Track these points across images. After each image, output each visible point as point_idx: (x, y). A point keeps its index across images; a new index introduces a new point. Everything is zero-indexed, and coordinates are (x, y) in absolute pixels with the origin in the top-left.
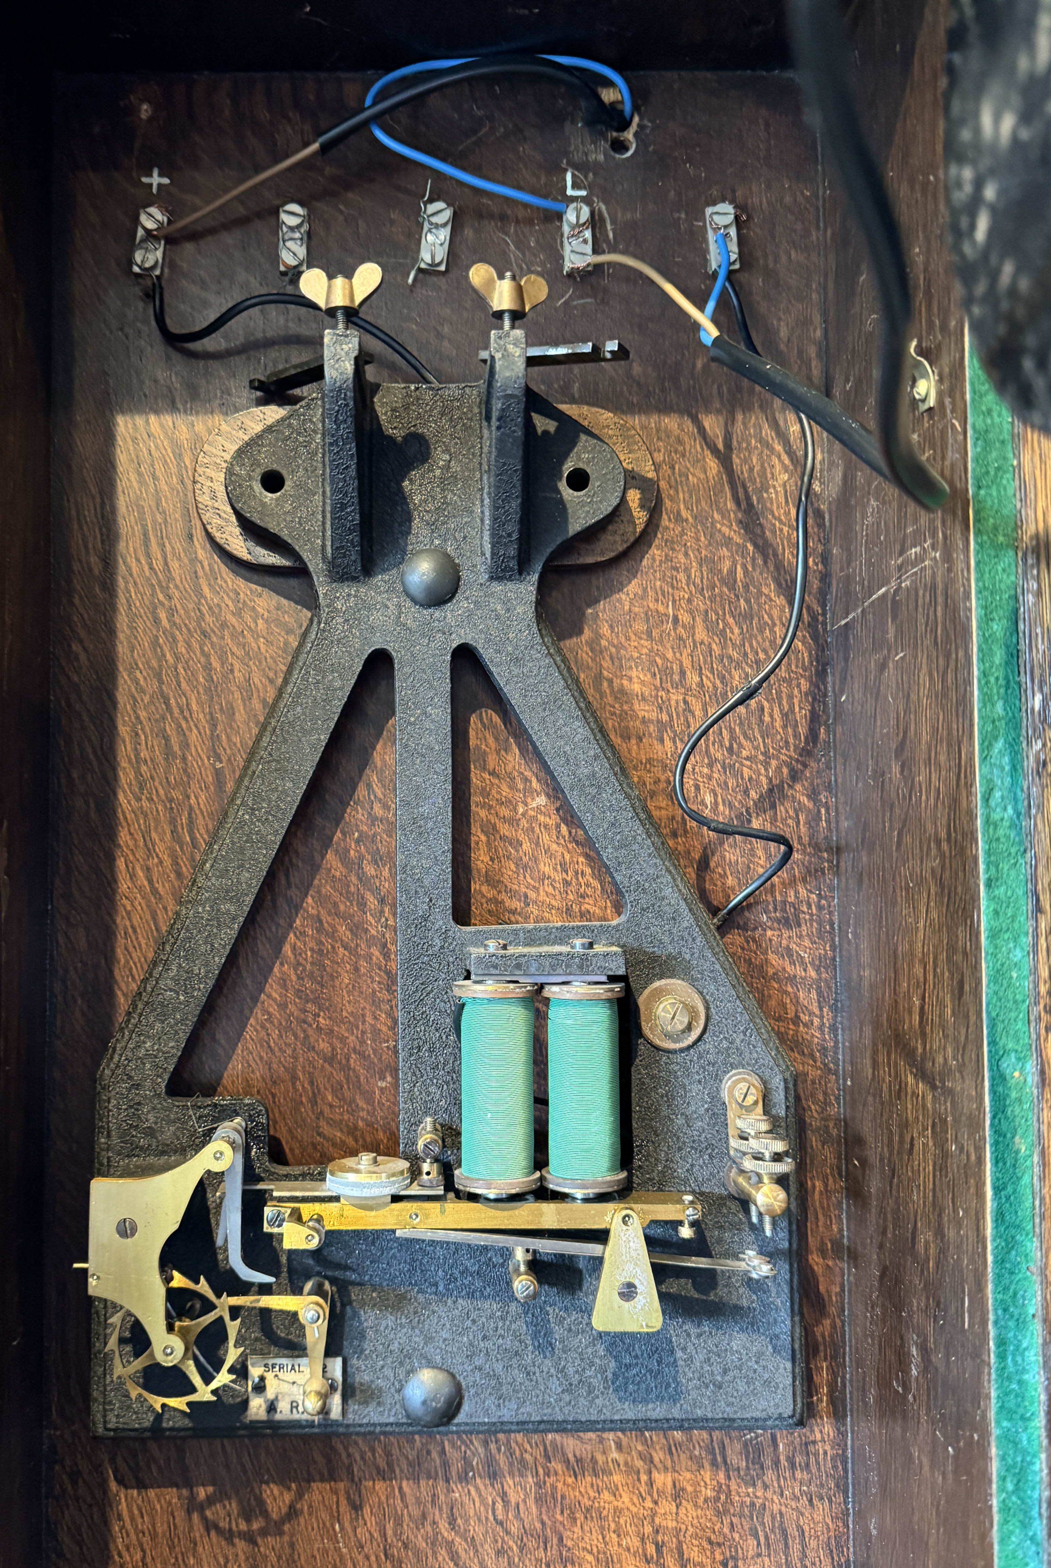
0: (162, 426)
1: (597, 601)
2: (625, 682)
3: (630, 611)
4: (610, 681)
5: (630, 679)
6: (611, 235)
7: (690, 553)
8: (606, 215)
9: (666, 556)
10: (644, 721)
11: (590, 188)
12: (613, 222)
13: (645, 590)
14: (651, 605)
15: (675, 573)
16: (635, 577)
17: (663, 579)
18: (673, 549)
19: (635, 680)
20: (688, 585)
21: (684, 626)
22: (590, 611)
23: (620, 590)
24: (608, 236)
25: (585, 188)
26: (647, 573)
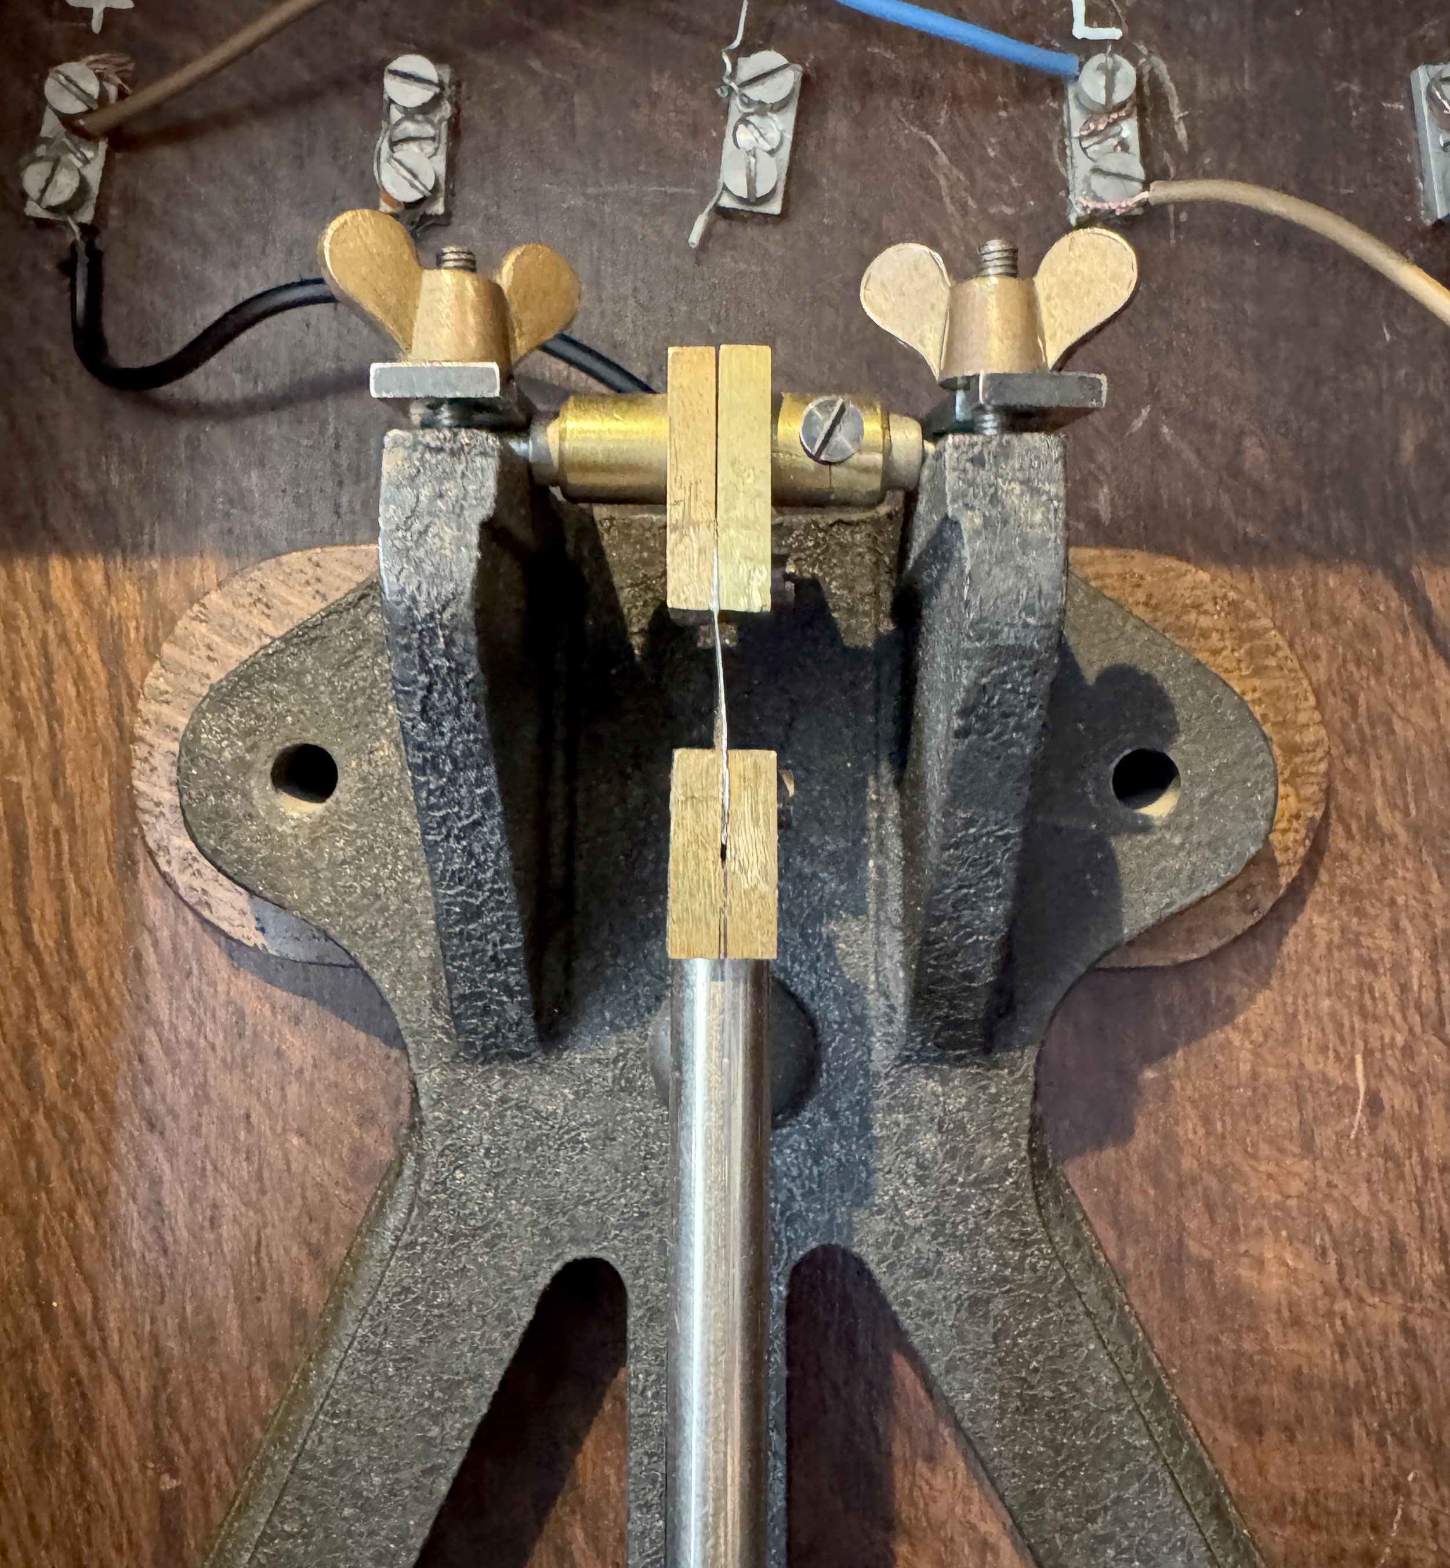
0: (78, 584)
1: (1167, 1050)
2: (1246, 1273)
3: (1255, 1076)
4: (1207, 1268)
5: (1260, 1264)
6: (1182, 133)
7: (1405, 923)
8: (1170, 86)
9: (1343, 930)
10: (1299, 1383)
11: (1131, 20)
12: (1188, 101)
13: (1291, 1020)
14: (1309, 1061)
15: (1369, 978)
16: (1266, 985)
17: (1337, 990)
18: (1360, 913)
19: (1272, 1267)
20: (1403, 1010)
21: (1394, 1120)
22: (1150, 1074)
23: (1229, 1019)
24: (1174, 134)
25: (1117, 24)
26: (1296, 975)
